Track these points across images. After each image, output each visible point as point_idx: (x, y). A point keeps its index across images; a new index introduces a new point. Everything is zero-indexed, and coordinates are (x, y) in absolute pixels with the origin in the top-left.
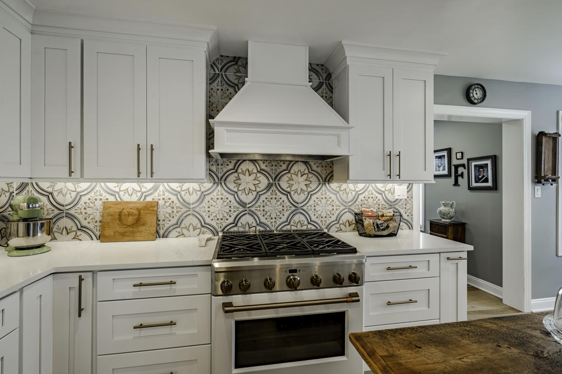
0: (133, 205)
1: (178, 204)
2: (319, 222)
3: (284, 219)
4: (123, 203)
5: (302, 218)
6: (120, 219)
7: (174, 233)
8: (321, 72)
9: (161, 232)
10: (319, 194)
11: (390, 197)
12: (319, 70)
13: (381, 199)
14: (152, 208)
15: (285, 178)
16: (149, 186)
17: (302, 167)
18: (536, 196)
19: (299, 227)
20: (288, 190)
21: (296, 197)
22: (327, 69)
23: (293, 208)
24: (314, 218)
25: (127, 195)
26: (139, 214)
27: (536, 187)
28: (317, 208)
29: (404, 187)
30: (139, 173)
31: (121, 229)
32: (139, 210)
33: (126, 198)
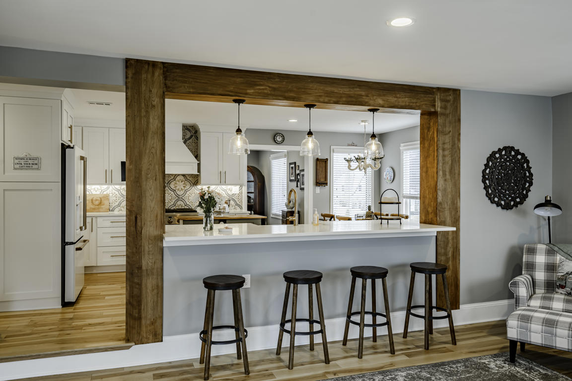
0: (97, 196)
1: (119, 196)
2: (191, 205)
3: (172, 203)
4: (92, 195)
5: (182, 203)
6: (92, 202)
7: (117, 209)
8: (192, 130)
9: (111, 209)
10: (191, 191)
11: (229, 192)
12: (191, 129)
13: (225, 194)
14: (107, 197)
15: (173, 183)
16: (105, 187)
17: (182, 178)
18: (317, 192)
19: (180, 207)
20: (175, 189)
21: (178, 193)
22: (195, 129)
23: (177, 198)
24: (188, 203)
25: (94, 192)
26: (101, 200)
27: (316, 188)
28: (190, 198)
29: (238, 187)
30: (106, 182)
31: (93, 207)
32: (101, 198)
33: (94, 193)
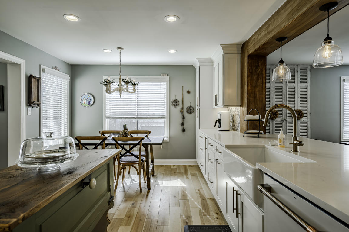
18: (29, 114)
27: (29, 109)
